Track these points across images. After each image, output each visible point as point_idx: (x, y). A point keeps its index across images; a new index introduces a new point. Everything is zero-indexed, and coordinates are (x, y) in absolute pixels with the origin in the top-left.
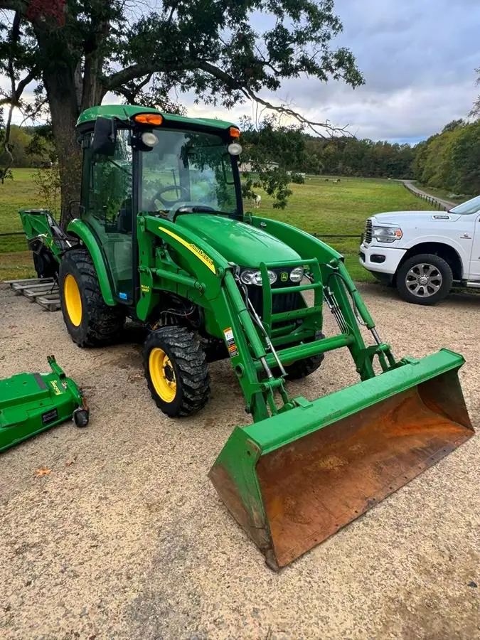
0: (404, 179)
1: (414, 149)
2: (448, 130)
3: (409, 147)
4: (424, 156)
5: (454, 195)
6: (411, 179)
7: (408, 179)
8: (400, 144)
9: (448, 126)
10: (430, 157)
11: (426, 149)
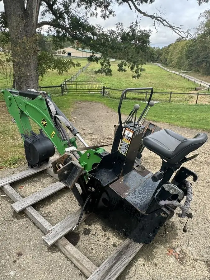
0: (157, 63)
1: (161, 50)
2: (178, 41)
3: (159, 49)
4: (167, 53)
5: (183, 71)
6: (160, 63)
7: (159, 63)
8: (156, 47)
9: (177, 40)
10: (170, 53)
11: (168, 49)
